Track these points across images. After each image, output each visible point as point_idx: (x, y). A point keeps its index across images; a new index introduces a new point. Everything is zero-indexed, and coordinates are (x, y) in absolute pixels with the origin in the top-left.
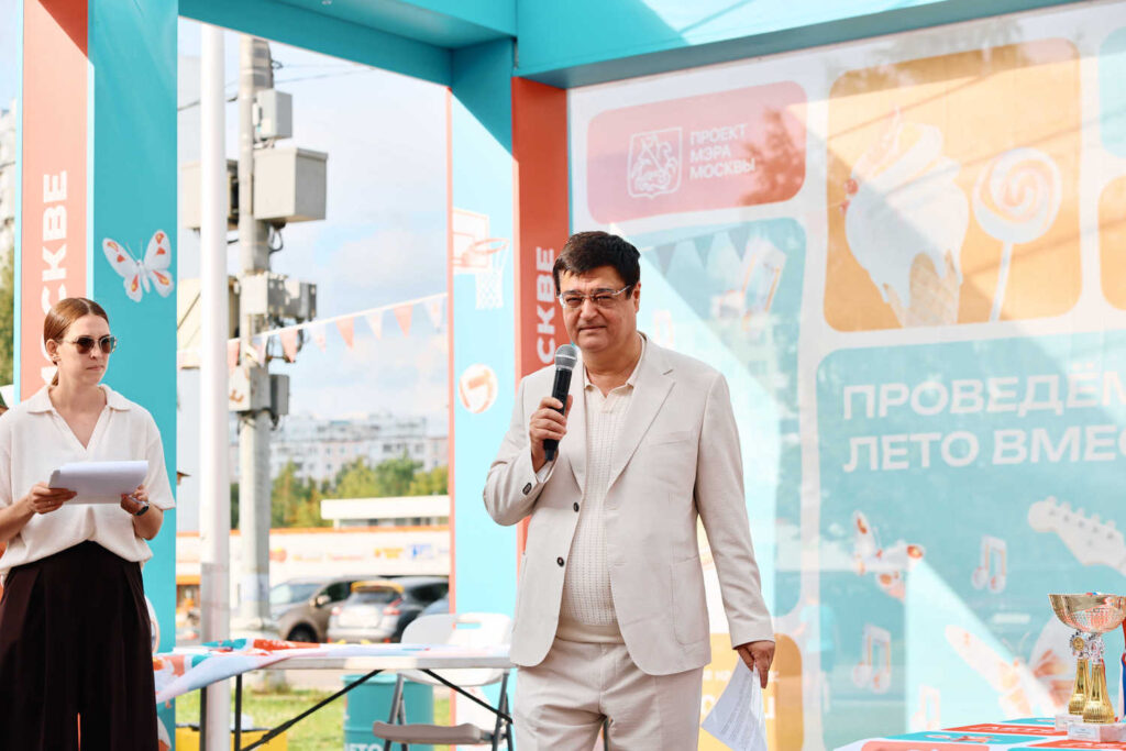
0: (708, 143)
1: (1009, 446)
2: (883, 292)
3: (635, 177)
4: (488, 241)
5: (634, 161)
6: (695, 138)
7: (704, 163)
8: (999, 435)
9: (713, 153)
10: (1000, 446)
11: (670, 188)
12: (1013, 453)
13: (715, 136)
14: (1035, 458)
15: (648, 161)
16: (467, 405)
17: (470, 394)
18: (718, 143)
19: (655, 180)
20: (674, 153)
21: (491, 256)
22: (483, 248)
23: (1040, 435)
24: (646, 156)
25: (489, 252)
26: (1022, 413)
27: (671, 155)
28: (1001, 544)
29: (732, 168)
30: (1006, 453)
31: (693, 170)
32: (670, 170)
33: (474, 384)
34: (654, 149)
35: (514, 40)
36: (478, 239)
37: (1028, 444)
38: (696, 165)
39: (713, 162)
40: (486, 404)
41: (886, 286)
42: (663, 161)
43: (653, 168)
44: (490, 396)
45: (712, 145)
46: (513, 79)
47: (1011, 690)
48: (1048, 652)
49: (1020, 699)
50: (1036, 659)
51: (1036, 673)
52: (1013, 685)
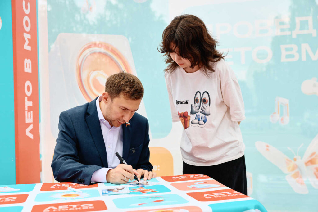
1: (289, 53)
8: (283, 47)
10: (284, 53)
12: (292, 56)
14: (304, 58)
23: (305, 47)
26: (294, 36)
28: (286, 101)
30: (288, 56)
37: (299, 51)
47: (293, 173)
48: (314, 154)
49: (297, 175)
50: (306, 158)
51: (306, 164)
52: (293, 169)
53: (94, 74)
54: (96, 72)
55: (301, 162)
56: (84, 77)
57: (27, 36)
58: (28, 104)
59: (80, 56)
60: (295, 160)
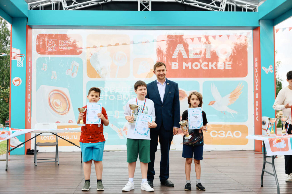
0: (63, 43)
1: (120, 97)
2: (97, 72)
3: (48, 47)
4: (20, 54)
5: (48, 44)
6: (60, 41)
7: (62, 46)
8: (118, 95)
9: (64, 45)
10: (118, 97)
11: (55, 50)
13: (64, 42)
15: (50, 44)
16: (15, 85)
17: (15, 83)
18: (65, 43)
19: (52, 48)
20: (56, 43)
21: (21, 57)
22: (19, 56)
24: (50, 43)
25: (20, 57)
27: (55, 44)
28: (118, 112)
29: (68, 48)
31: (60, 47)
32: (55, 46)
33: (16, 81)
34: (51, 42)
35: (27, 18)
36: (18, 54)
37: (123, 97)
38: (61, 46)
39: (64, 46)
40: (19, 84)
41: (98, 71)
42: (53, 45)
43: (52, 46)
44: (20, 83)
45: (64, 43)
46: (27, 25)
47: (120, 133)
48: (126, 127)
49: (121, 134)
50: (123, 128)
51: (123, 130)
52: (120, 132)
53: (55, 101)
54: (56, 100)
55: (122, 130)
56: (51, 101)
57: (29, 86)
58: (29, 110)
59: (50, 94)
60: (120, 129)
